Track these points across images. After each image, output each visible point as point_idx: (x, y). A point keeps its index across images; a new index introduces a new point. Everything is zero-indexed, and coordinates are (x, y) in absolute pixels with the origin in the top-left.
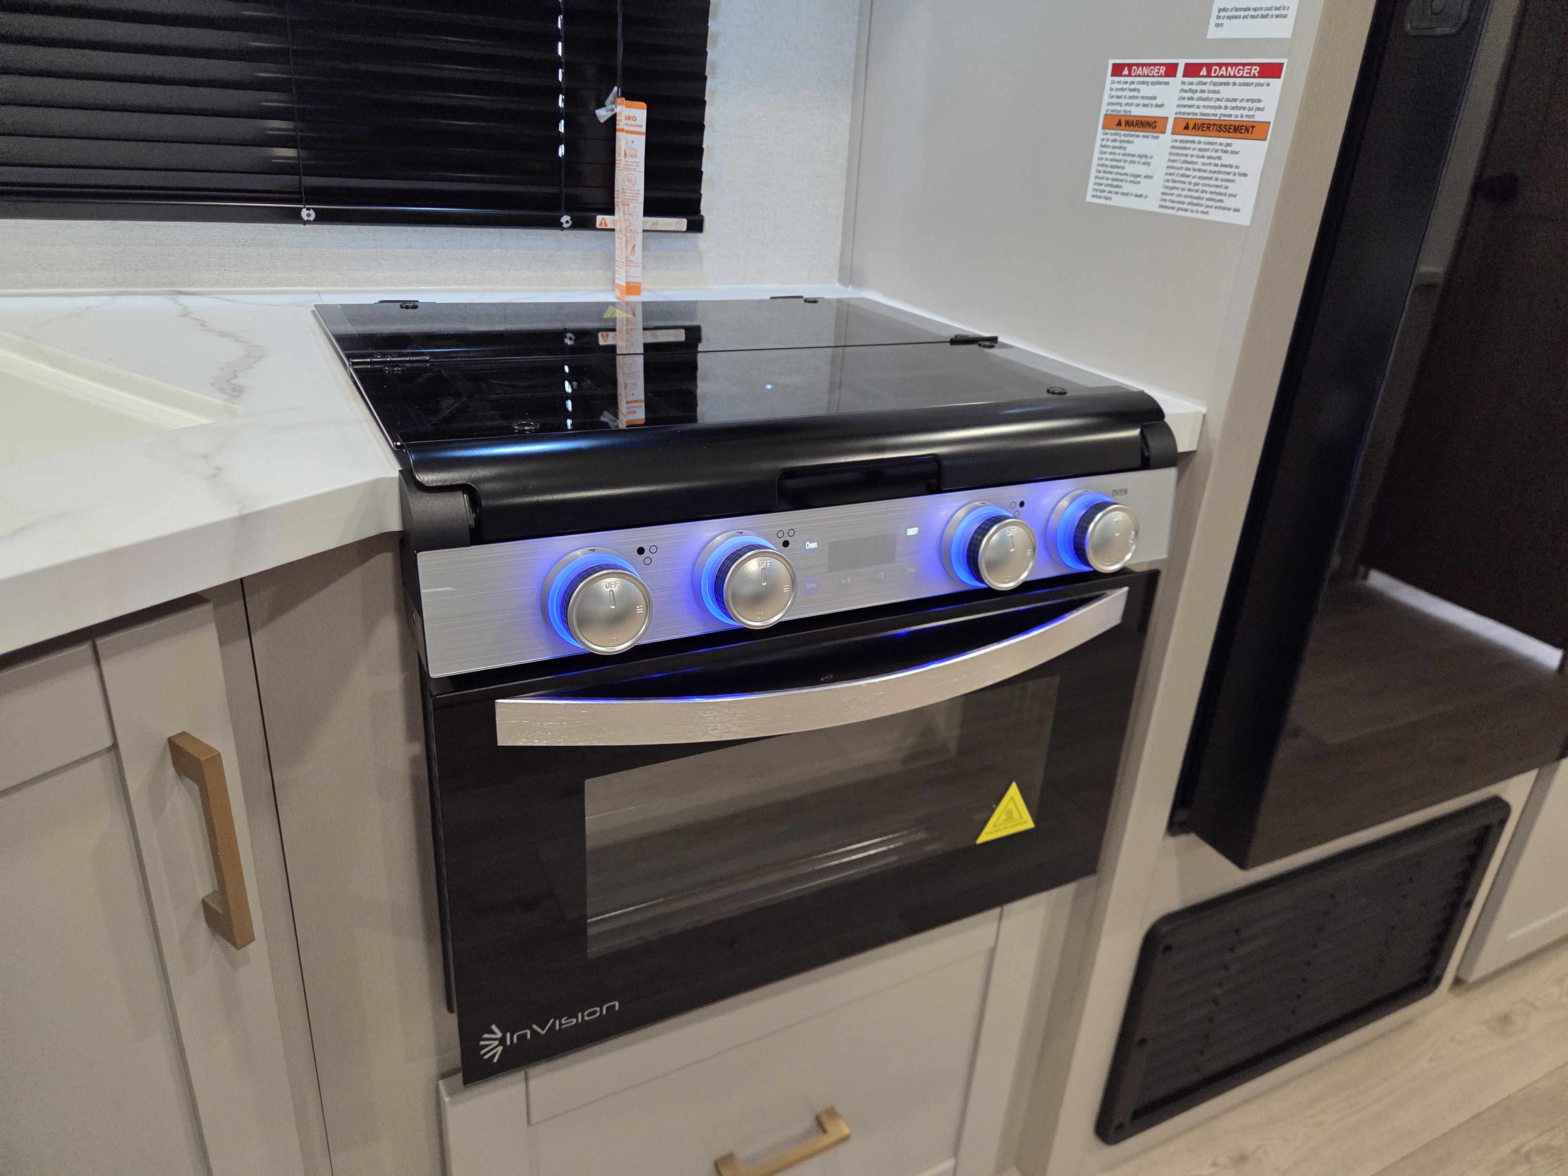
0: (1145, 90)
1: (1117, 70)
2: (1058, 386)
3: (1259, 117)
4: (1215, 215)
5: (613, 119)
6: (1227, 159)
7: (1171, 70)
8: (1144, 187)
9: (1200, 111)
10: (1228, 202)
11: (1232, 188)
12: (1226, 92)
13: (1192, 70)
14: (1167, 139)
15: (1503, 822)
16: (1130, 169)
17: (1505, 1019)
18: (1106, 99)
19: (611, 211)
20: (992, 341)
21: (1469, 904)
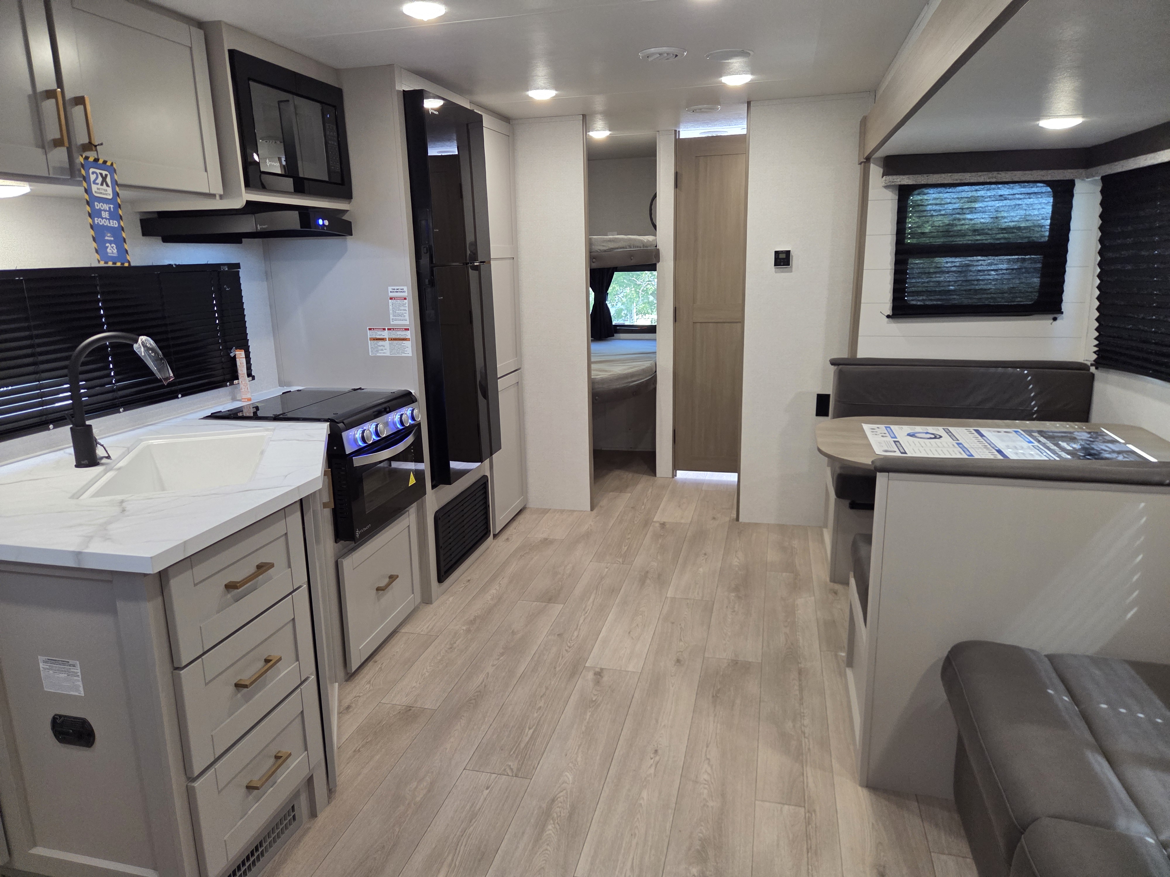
0: (378, 333)
1: (370, 329)
2: (392, 391)
3: (407, 337)
4: (403, 355)
5: (235, 356)
6: (403, 345)
7: (384, 329)
8: (385, 351)
9: (394, 337)
10: (406, 352)
11: (406, 350)
12: (398, 333)
13: (389, 329)
14: (387, 341)
15: (488, 481)
16: (379, 348)
17: (508, 539)
18: (369, 335)
19: (238, 379)
20: (360, 389)
21: (489, 506)
